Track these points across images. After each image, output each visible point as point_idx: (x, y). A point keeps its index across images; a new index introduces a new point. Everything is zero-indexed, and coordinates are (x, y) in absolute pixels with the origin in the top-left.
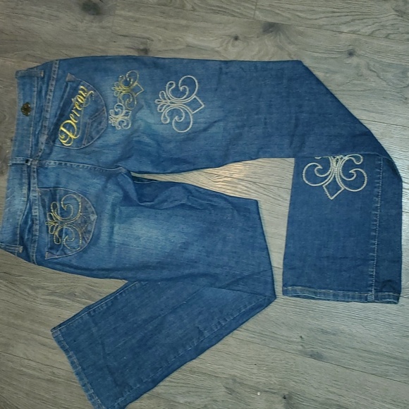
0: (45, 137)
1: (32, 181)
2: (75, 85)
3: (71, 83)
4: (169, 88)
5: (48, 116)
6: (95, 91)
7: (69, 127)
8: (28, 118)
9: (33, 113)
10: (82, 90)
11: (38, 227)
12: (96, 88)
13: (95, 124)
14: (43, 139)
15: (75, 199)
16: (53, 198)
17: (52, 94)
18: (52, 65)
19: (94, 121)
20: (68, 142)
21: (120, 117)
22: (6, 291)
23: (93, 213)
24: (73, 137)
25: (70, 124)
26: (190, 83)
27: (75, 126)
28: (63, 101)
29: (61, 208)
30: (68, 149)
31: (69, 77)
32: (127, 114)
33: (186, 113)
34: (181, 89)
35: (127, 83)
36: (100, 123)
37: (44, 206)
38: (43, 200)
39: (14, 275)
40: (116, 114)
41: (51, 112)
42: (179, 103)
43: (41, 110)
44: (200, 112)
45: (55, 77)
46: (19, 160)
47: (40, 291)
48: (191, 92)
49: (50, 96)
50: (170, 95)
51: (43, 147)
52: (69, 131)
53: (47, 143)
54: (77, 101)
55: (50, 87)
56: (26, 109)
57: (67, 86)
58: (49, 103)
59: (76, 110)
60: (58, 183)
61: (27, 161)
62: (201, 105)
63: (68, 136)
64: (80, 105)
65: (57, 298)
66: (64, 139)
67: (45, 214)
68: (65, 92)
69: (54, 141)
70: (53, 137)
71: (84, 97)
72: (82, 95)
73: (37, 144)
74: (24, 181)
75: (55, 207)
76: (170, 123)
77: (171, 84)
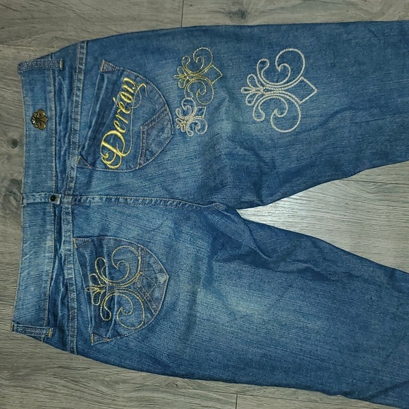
0: (77, 158)
1: (64, 227)
2: (115, 77)
3: (109, 75)
4: (261, 69)
5: (77, 127)
6: (147, 83)
7: (115, 141)
8: (44, 134)
9: (51, 125)
10: (127, 83)
11: (74, 295)
12: (149, 79)
13: (154, 132)
14: (74, 161)
15: (132, 252)
16: (98, 251)
17: (80, 94)
18: (75, 50)
19: (152, 127)
20: (115, 163)
21: (191, 118)
22: (67, 395)
23: (161, 271)
24: (120, 154)
25: (116, 135)
26: (294, 60)
27: (122, 138)
28: (99, 102)
29: (111, 267)
30: (116, 174)
31: (104, 66)
32: (200, 112)
33: (290, 103)
34: (279, 69)
35: (195, 67)
36: (162, 130)
37: (83, 265)
38: (81, 256)
39: (76, 369)
40: (185, 113)
41: (82, 119)
42: (278, 90)
43: (66, 119)
44: (311, 100)
45: (83, 67)
46: (39, 198)
47: (121, 386)
48: (296, 72)
49: (77, 96)
50: (263, 79)
51: (74, 174)
52: (114, 146)
53: (80, 168)
54: (122, 100)
55: (76, 84)
56: (39, 120)
57: (102, 79)
58: (77, 107)
59: (122, 114)
60: (104, 229)
61: (53, 198)
62: (313, 90)
63: (113, 154)
64: (127, 106)
65: (148, 394)
66: (107, 160)
67: (85, 275)
68: (100, 88)
69: (93, 164)
70: (90, 159)
71: (132, 95)
72: (128, 91)
73: (64, 171)
74: (48, 227)
75: (100, 265)
76: (267, 120)
77: (263, 63)
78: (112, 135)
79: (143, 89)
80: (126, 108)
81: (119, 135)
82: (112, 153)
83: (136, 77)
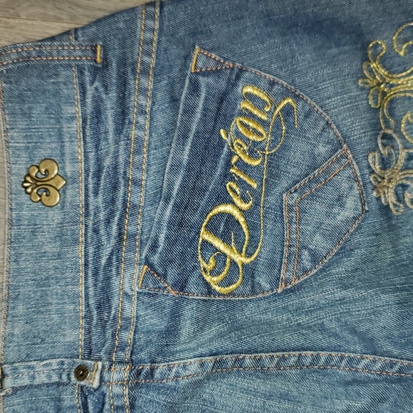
0: (139, 271)
2: (223, 84)
3: (210, 80)
5: (138, 197)
6: (297, 98)
7: (227, 227)
8: (55, 215)
9: (75, 195)
14: (130, 279)
17: (145, 122)
19: (313, 197)
20: (227, 282)
24: (240, 259)
25: (230, 216)
27: (242, 220)
28: (190, 140)
30: (230, 305)
31: (198, 59)
36: (340, 201)
43: (113, 180)
45: (152, 61)
46: (43, 373)
49: (141, 128)
51: (131, 310)
52: (225, 239)
53: (149, 296)
54: (238, 134)
55: (136, 99)
57: (195, 88)
59: (243, 167)
61: (82, 373)
64: (253, 150)
66: (213, 273)
68: (189, 111)
69: (181, 285)
70: (172, 273)
71: (263, 123)
72: (251, 116)
73: (104, 303)
78: (222, 214)
79: (288, 111)
80: (252, 154)
81: (236, 214)
82: (221, 257)
83: (272, 84)
